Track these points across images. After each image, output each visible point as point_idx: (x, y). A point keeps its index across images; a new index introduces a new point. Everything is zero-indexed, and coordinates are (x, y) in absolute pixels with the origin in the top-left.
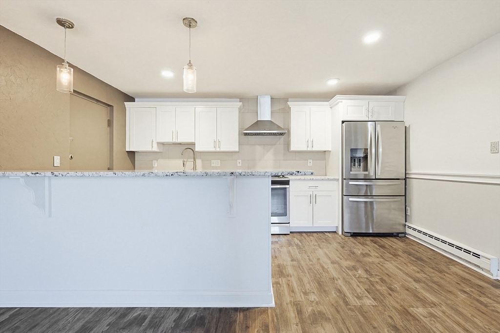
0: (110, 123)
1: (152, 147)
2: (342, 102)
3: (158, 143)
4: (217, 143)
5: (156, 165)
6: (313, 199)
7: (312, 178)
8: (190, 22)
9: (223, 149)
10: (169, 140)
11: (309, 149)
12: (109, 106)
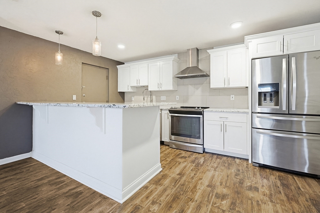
0: (108, 78)
1: (128, 89)
2: (251, 41)
3: (131, 87)
4: (160, 85)
5: (133, 100)
6: (224, 128)
7: (223, 110)
8: (97, 14)
9: (163, 89)
10: (135, 84)
11: (226, 86)
12: (107, 69)
